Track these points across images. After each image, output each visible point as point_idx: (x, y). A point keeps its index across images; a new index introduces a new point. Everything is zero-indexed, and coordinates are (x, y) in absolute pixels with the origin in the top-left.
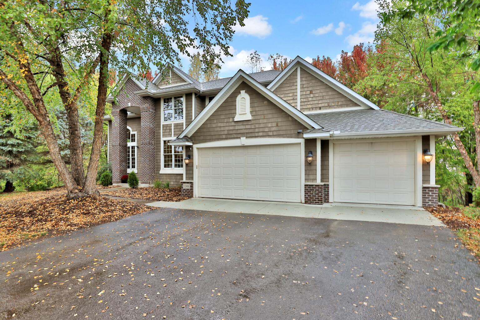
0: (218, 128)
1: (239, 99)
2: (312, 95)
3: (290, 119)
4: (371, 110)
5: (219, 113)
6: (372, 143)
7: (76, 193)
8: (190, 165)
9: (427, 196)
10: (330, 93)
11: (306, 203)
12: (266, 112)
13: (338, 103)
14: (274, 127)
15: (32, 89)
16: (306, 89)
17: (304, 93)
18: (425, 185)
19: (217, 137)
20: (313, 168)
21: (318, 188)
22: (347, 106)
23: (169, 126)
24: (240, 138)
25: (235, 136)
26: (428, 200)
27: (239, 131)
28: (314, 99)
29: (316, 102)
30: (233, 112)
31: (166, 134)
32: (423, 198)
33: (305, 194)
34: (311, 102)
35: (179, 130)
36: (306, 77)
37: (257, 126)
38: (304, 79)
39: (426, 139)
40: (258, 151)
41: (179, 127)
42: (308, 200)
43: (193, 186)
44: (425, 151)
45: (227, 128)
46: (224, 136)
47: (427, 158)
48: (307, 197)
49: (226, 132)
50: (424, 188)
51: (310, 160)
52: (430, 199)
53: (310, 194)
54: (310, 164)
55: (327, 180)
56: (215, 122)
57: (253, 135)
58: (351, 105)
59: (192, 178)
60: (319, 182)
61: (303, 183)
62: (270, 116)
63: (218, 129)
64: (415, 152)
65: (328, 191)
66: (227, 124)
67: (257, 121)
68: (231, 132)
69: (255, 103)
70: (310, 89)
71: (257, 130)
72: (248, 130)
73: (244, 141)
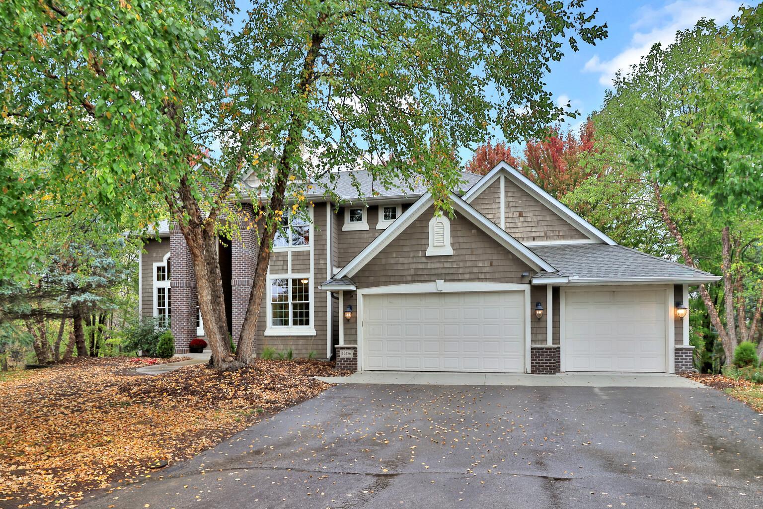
0: (399, 265)
1: (433, 222)
2: (522, 219)
3: (510, 257)
4: (604, 245)
5: (402, 243)
6: (614, 292)
7: (231, 362)
8: (352, 321)
9: (680, 360)
10: (548, 218)
11: (533, 372)
12: (474, 246)
13: (559, 233)
14: (487, 268)
15: (192, 209)
16: (513, 210)
17: (511, 215)
18: (678, 346)
19: (397, 278)
20: (542, 324)
21: (550, 352)
22: (572, 237)
23: (282, 255)
24: (435, 281)
25: (427, 278)
26: (682, 365)
27: (433, 270)
28: (525, 224)
29: (528, 229)
30: (423, 242)
31: (276, 268)
32: (675, 362)
33: (532, 360)
34: (521, 229)
35: (301, 262)
36: (513, 192)
37: (461, 264)
38: (510, 194)
39: (678, 289)
40: (461, 300)
41: (302, 258)
42: (536, 369)
43: (356, 354)
44: (678, 305)
45: (414, 266)
46: (409, 278)
47: (681, 312)
48: (535, 364)
49: (412, 272)
50: (676, 349)
51: (539, 314)
52: (684, 363)
53: (539, 360)
54: (539, 319)
55: (558, 341)
56: (394, 255)
57: (456, 277)
58: (577, 236)
59: (356, 341)
60: (550, 343)
61: (529, 345)
62: (480, 251)
63: (400, 267)
64: (665, 304)
65: (560, 357)
66: (415, 260)
67: (462, 258)
68: (420, 273)
69: (458, 232)
70: (520, 209)
71: (461, 271)
72: (448, 270)
73: (442, 286)
